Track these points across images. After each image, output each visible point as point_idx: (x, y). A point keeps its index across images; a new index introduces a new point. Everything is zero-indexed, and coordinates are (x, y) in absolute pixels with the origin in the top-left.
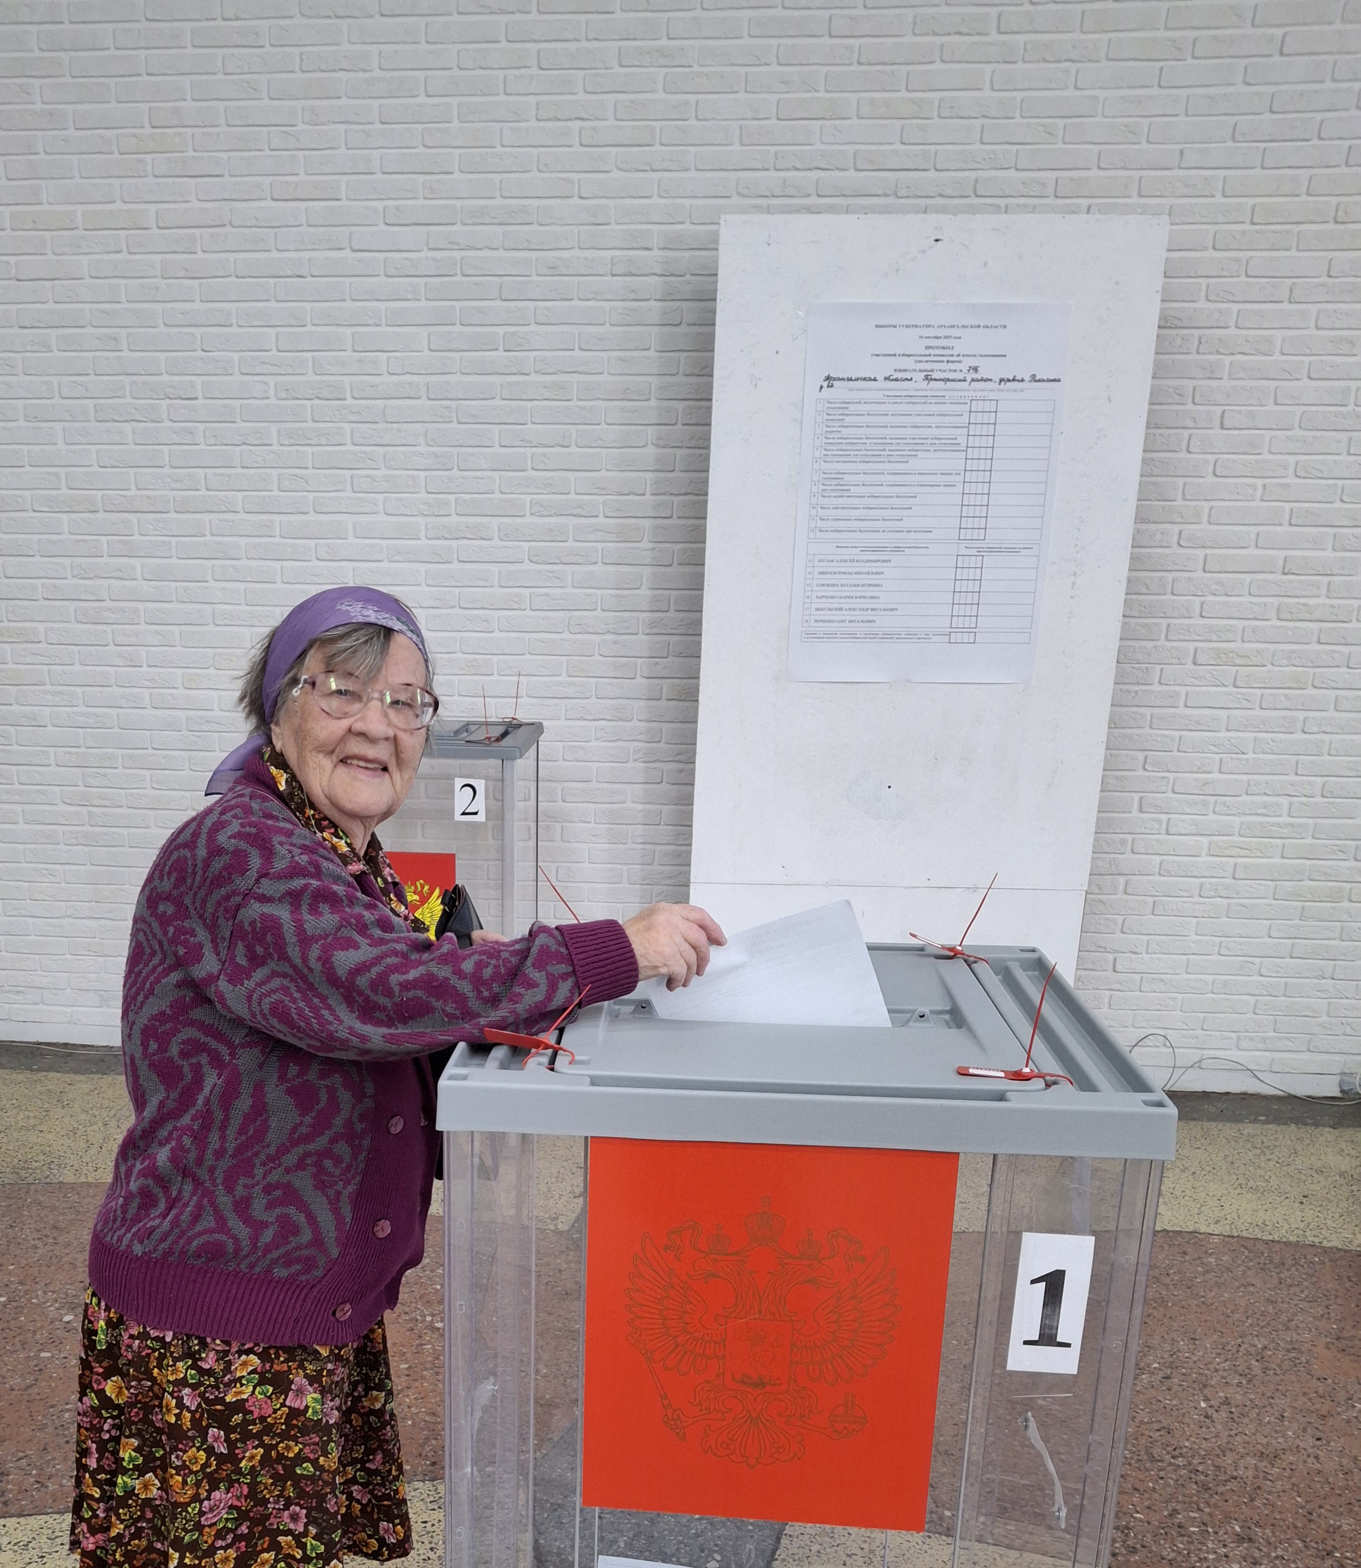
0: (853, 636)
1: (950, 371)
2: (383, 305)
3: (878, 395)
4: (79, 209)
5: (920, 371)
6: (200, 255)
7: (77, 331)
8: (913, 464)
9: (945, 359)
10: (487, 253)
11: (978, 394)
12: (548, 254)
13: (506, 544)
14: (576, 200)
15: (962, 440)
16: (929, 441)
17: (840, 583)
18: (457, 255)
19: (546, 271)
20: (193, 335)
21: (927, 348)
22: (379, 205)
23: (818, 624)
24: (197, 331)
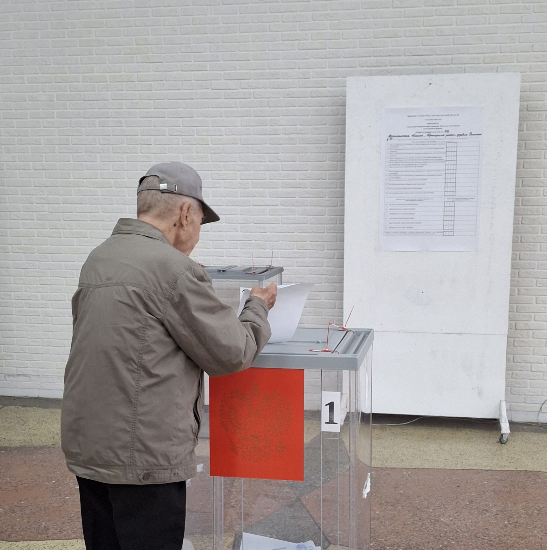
0: (405, 233)
1: (438, 132)
2: (223, 110)
3: (410, 142)
4: (108, 75)
5: (426, 132)
6: (154, 91)
7: (107, 119)
8: (425, 167)
9: (436, 128)
10: (263, 90)
11: (449, 140)
12: (286, 90)
13: (271, 199)
14: (297, 70)
15: (444, 158)
16: (431, 159)
17: (398, 213)
18: (252, 91)
19: (286, 96)
20: (151, 121)
21: (428, 124)
22: (222, 73)
23: (390, 229)
24: (152, 120)
